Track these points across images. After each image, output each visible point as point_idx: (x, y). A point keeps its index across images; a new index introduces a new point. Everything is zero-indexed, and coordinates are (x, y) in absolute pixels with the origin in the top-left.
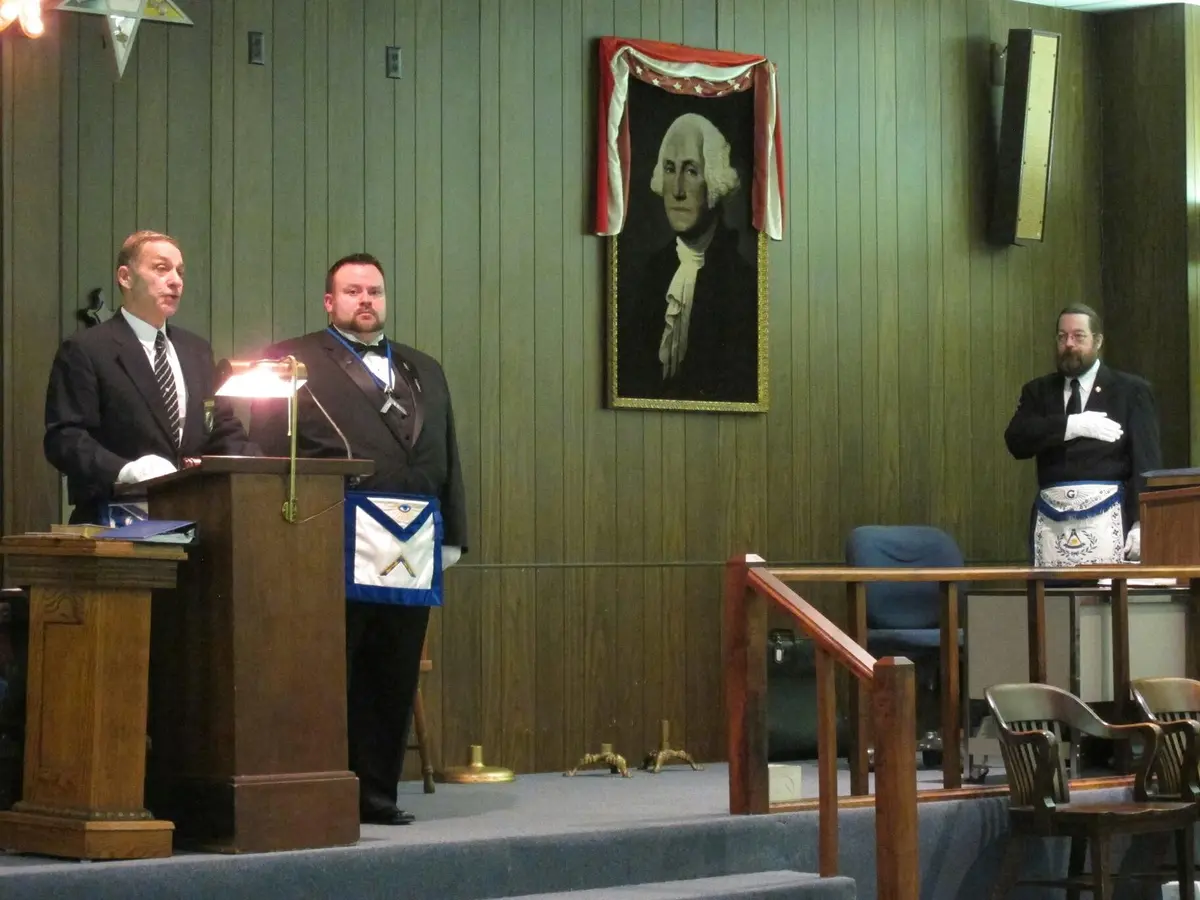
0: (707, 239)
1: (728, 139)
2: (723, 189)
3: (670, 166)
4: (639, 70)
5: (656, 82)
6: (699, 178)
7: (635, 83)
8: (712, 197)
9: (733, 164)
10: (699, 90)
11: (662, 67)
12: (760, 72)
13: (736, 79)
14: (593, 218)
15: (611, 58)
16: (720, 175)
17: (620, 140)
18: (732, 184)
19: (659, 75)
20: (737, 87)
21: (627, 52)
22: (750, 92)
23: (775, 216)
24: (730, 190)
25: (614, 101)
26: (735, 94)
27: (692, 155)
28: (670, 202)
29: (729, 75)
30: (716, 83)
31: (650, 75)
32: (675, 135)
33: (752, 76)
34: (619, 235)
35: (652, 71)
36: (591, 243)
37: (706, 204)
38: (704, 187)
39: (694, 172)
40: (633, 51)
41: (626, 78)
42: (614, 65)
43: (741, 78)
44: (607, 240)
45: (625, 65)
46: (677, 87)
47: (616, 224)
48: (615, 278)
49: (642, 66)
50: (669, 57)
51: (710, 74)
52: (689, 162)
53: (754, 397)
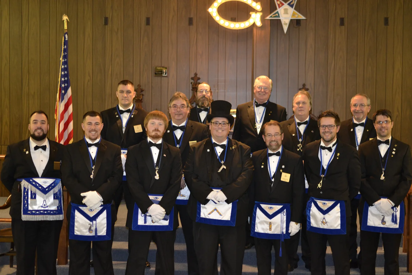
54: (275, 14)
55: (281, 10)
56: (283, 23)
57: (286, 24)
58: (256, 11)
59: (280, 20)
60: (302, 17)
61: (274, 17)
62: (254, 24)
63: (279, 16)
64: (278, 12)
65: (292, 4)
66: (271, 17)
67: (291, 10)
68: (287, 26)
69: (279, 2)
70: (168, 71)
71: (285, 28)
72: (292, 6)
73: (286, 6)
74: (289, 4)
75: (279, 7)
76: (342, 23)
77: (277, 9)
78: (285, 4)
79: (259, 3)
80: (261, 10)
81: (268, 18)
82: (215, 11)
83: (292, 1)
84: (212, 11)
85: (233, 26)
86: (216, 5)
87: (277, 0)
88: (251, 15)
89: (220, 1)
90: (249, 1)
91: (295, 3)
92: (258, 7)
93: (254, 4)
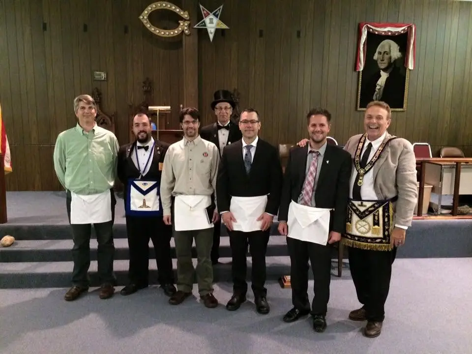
0: (390, 70)
1: (399, 45)
2: (397, 58)
3: (380, 53)
4: (371, 30)
5: (376, 33)
6: (389, 56)
7: (369, 33)
8: (393, 60)
9: (400, 51)
10: (390, 34)
11: (378, 29)
12: (410, 28)
13: (402, 30)
14: (356, 67)
15: (362, 27)
16: (396, 53)
17: (364, 48)
18: (399, 56)
19: (377, 31)
20: (402, 32)
21: (367, 26)
22: (407, 33)
23: (412, 64)
24: (398, 59)
25: (362, 38)
26: (402, 34)
27: (387, 49)
28: (379, 62)
29: (400, 30)
30: (395, 32)
33: (408, 29)
34: (362, 71)
35: (375, 30)
36: (355, 74)
37: (391, 61)
38: (390, 58)
39: (387, 54)
40: (369, 25)
41: (366, 32)
42: (363, 29)
43: (404, 30)
44: (359, 72)
45: (366, 29)
46: (383, 33)
47: (361, 68)
48: (360, 81)
49: (371, 28)
50: (381, 27)
51: (394, 30)
52: (386, 52)
53: (402, 107)
54: (202, 23)
55: (207, 20)
56: (209, 31)
57: (211, 33)
59: (206, 29)
60: (224, 26)
61: (201, 26)
62: (183, 31)
64: (204, 22)
65: (217, 14)
66: (198, 26)
68: (213, 34)
69: (205, 12)
70: (107, 75)
71: (211, 36)
72: (217, 16)
73: (211, 16)
74: (214, 14)
75: (205, 17)
76: (261, 35)
77: (203, 18)
78: (211, 14)
79: (187, 12)
80: (188, 18)
81: (195, 27)
82: (145, 17)
83: (217, 12)
84: (143, 17)
85: (163, 33)
86: (146, 12)
87: (203, 10)
88: (179, 24)
89: (150, 8)
90: (178, 10)
91: (219, 13)
92: (186, 16)
93: (182, 13)
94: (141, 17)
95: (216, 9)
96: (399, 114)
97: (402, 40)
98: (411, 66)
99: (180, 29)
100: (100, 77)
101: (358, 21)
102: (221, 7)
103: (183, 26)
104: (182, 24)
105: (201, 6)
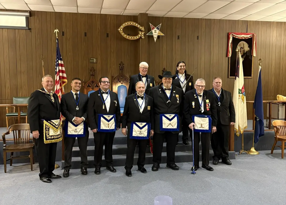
0: (244, 57)
2: (247, 50)
4: (234, 36)
5: (237, 38)
6: (243, 49)
7: (233, 38)
8: (245, 52)
9: (249, 47)
10: (243, 38)
11: (238, 36)
12: (253, 35)
13: (249, 36)
14: (227, 55)
15: (230, 35)
16: (247, 48)
17: (231, 45)
18: (248, 50)
19: (237, 37)
20: (250, 37)
22: (252, 38)
23: (255, 54)
24: (248, 51)
25: (230, 40)
26: (249, 38)
27: (242, 46)
29: (248, 36)
30: (246, 37)
31: (236, 37)
32: (240, 44)
33: (252, 36)
34: (231, 57)
35: (236, 36)
36: (227, 58)
37: (244, 52)
38: (244, 50)
40: (233, 34)
41: (232, 38)
43: (250, 36)
44: (229, 58)
45: (232, 36)
46: (240, 38)
47: (230, 55)
48: (230, 62)
49: (235, 36)
50: (239, 34)
51: (245, 36)
52: (242, 47)
53: (251, 76)
55: (153, 31)
56: (154, 37)
57: (155, 38)
58: (142, 31)
59: (153, 36)
60: (162, 34)
62: (141, 37)
63: (152, 34)
66: (149, 34)
67: (158, 31)
70: (97, 60)
71: (155, 39)
72: (158, 29)
73: (155, 29)
76: (178, 38)
77: (151, 30)
78: (155, 28)
79: (143, 27)
80: (144, 30)
81: (147, 34)
82: (121, 30)
83: (158, 27)
84: (120, 30)
85: (130, 38)
86: (122, 27)
87: (152, 26)
88: (139, 33)
89: (124, 25)
90: (139, 26)
91: (160, 27)
92: (143, 29)
93: (141, 28)
94: (119, 30)
95: (158, 25)
96: (250, 79)
97: (250, 41)
98: (254, 55)
99: (140, 36)
100: (93, 61)
101: (227, 32)
102: (161, 24)
103: (141, 34)
104: (140, 33)
105: (150, 24)
